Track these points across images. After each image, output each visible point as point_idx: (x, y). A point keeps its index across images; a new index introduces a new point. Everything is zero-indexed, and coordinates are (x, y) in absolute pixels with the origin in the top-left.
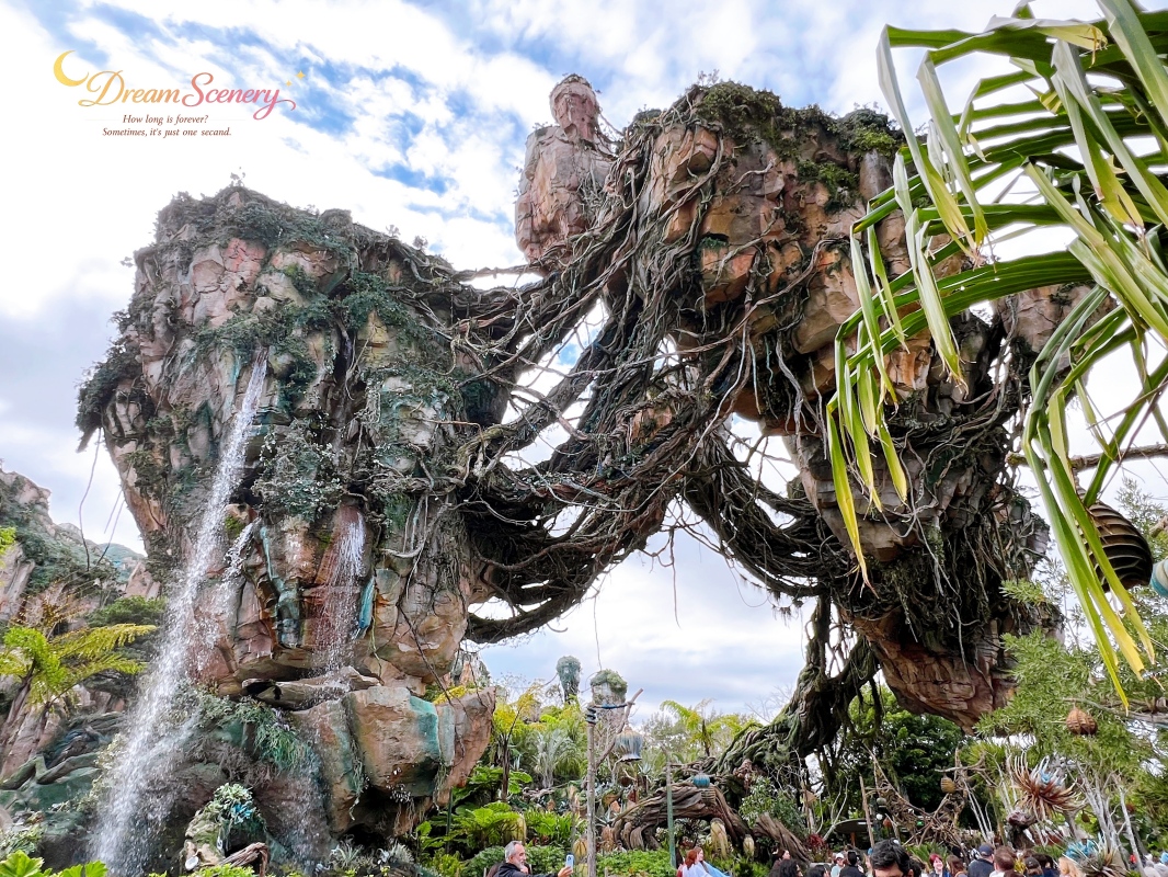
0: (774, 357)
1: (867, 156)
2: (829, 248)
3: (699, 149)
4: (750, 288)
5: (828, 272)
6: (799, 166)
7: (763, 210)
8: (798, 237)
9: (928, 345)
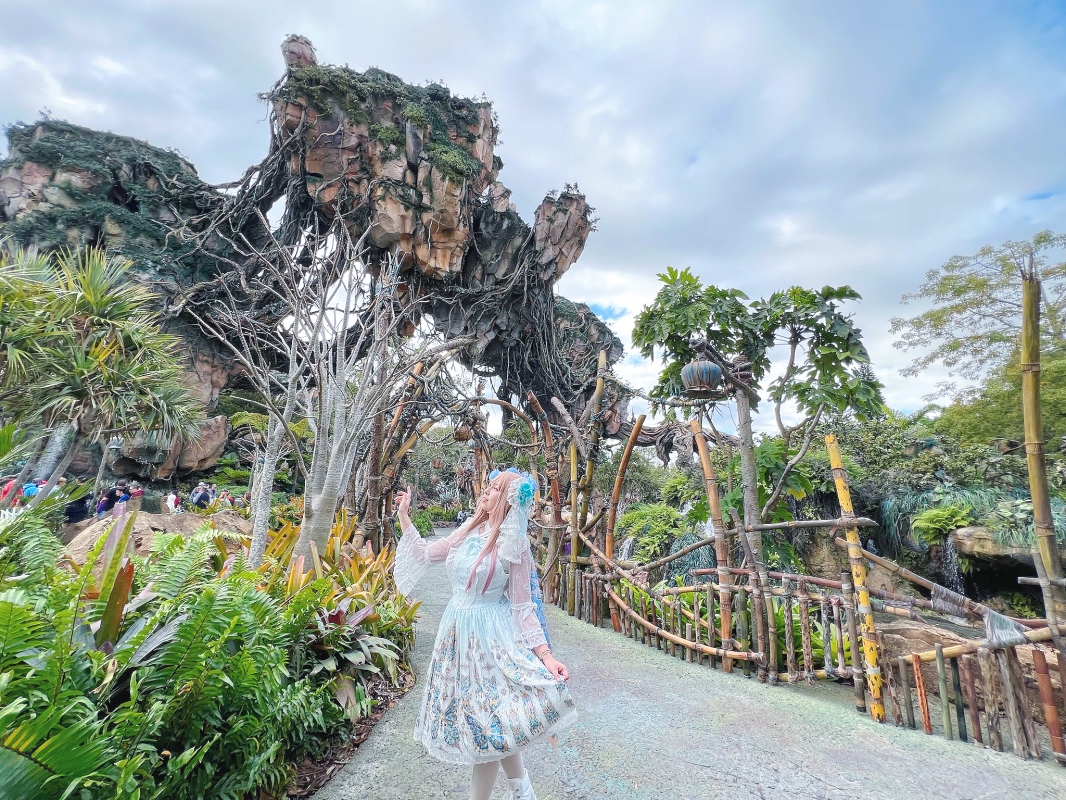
2: (379, 186)
3: (288, 117)
5: (377, 201)
6: (370, 128)
7: (345, 157)
8: (367, 176)
9: (461, 245)
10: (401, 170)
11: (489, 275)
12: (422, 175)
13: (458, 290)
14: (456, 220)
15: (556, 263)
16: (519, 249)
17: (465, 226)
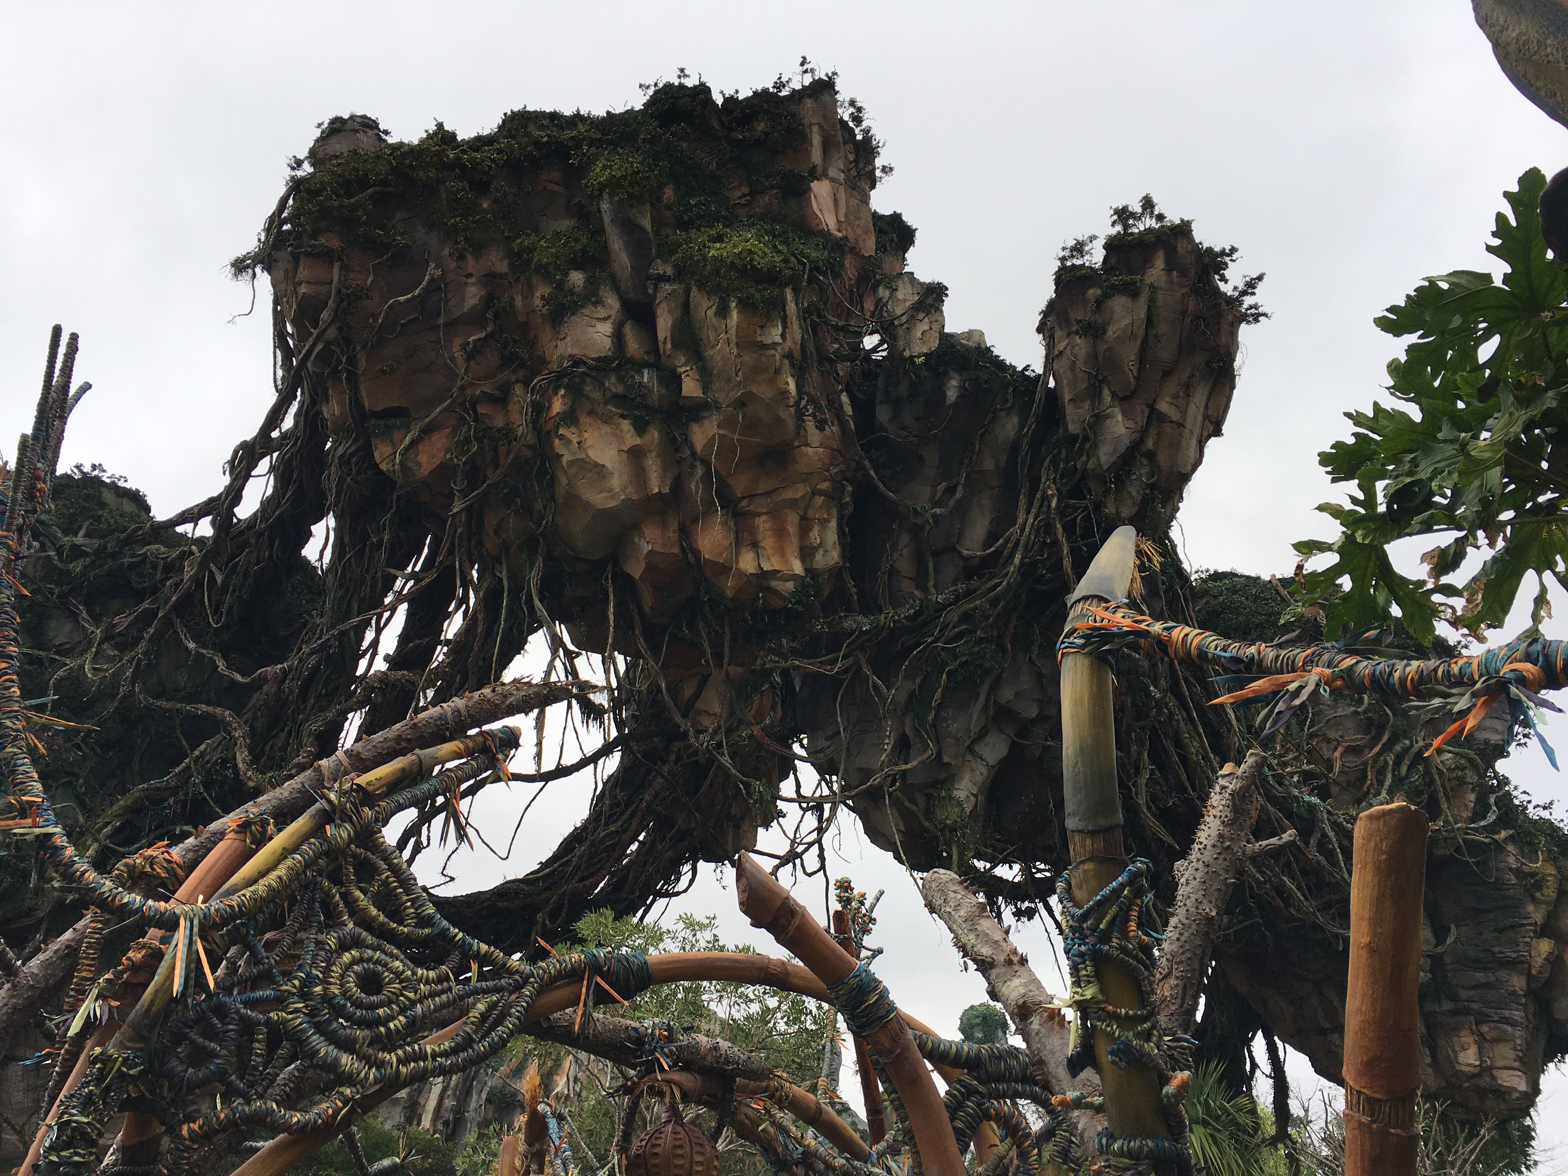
1: (601, 204)
2: (555, 388)
3: (303, 289)
4: (456, 484)
5: (555, 432)
8: (522, 373)
9: (824, 486)
10: (606, 328)
11: (937, 554)
12: (664, 323)
13: (848, 624)
14: (788, 415)
15: (1151, 456)
16: (1014, 448)
17: (821, 426)
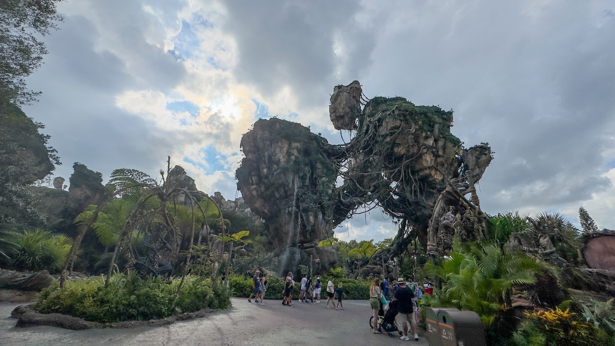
0: (408, 173)
1: (436, 125)
2: (424, 148)
3: (397, 124)
4: (405, 156)
5: (424, 154)
6: (419, 126)
7: (410, 137)
10: (432, 142)
12: (441, 144)
